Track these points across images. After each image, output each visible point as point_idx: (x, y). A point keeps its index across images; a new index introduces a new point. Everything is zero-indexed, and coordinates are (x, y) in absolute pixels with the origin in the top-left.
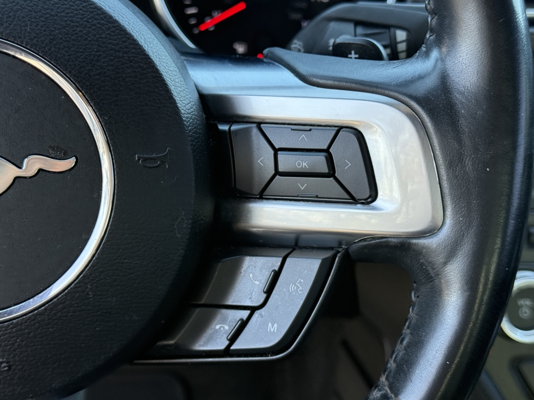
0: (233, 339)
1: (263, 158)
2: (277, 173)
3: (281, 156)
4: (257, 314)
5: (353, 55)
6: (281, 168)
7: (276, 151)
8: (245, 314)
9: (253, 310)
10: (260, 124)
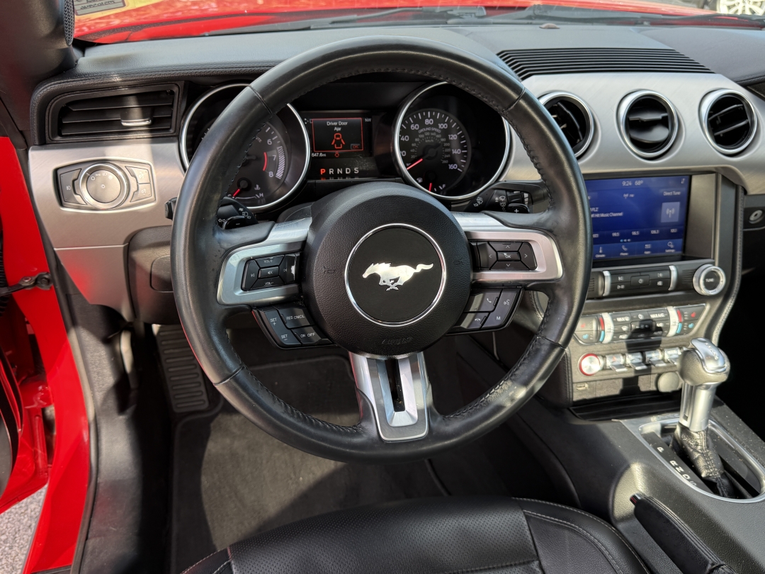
0: (483, 325)
1: (492, 254)
2: (498, 260)
3: (499, 254)
4: (491, 314)
5: (516, 211)
6: (499, 258)
7: (497, 252)
8: (487, 314)
9: (489, 312)
10: (489, 242)
